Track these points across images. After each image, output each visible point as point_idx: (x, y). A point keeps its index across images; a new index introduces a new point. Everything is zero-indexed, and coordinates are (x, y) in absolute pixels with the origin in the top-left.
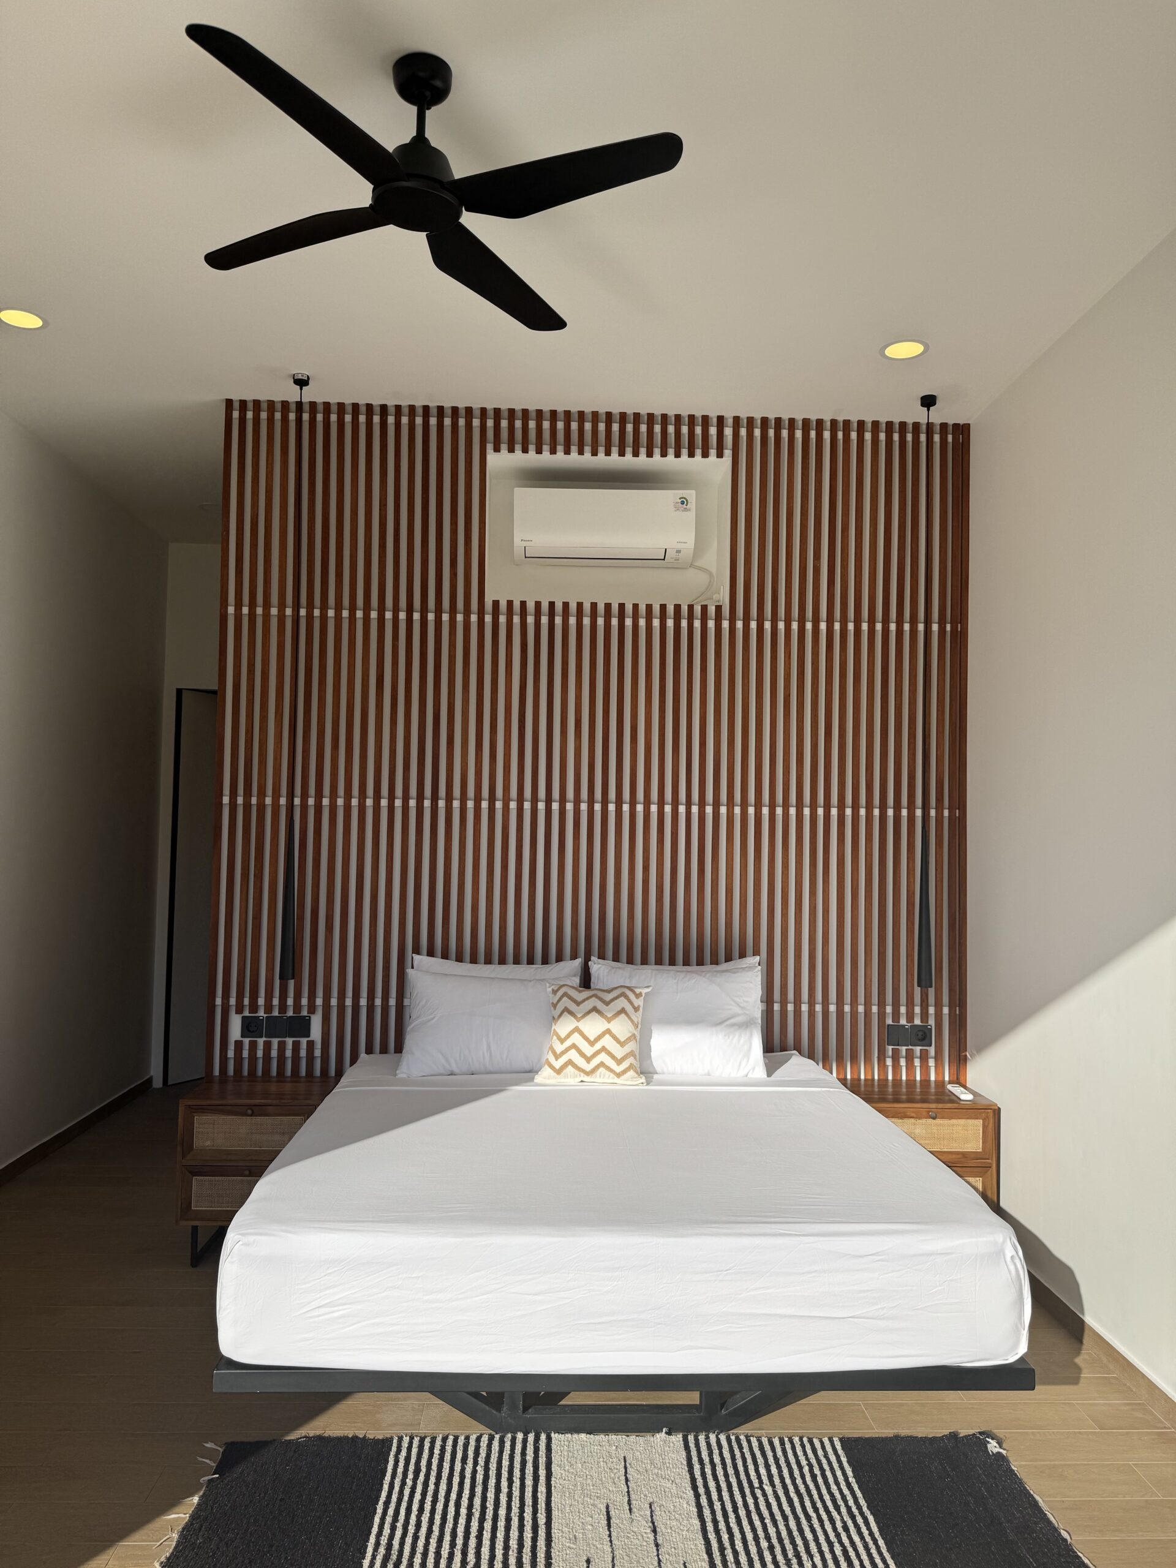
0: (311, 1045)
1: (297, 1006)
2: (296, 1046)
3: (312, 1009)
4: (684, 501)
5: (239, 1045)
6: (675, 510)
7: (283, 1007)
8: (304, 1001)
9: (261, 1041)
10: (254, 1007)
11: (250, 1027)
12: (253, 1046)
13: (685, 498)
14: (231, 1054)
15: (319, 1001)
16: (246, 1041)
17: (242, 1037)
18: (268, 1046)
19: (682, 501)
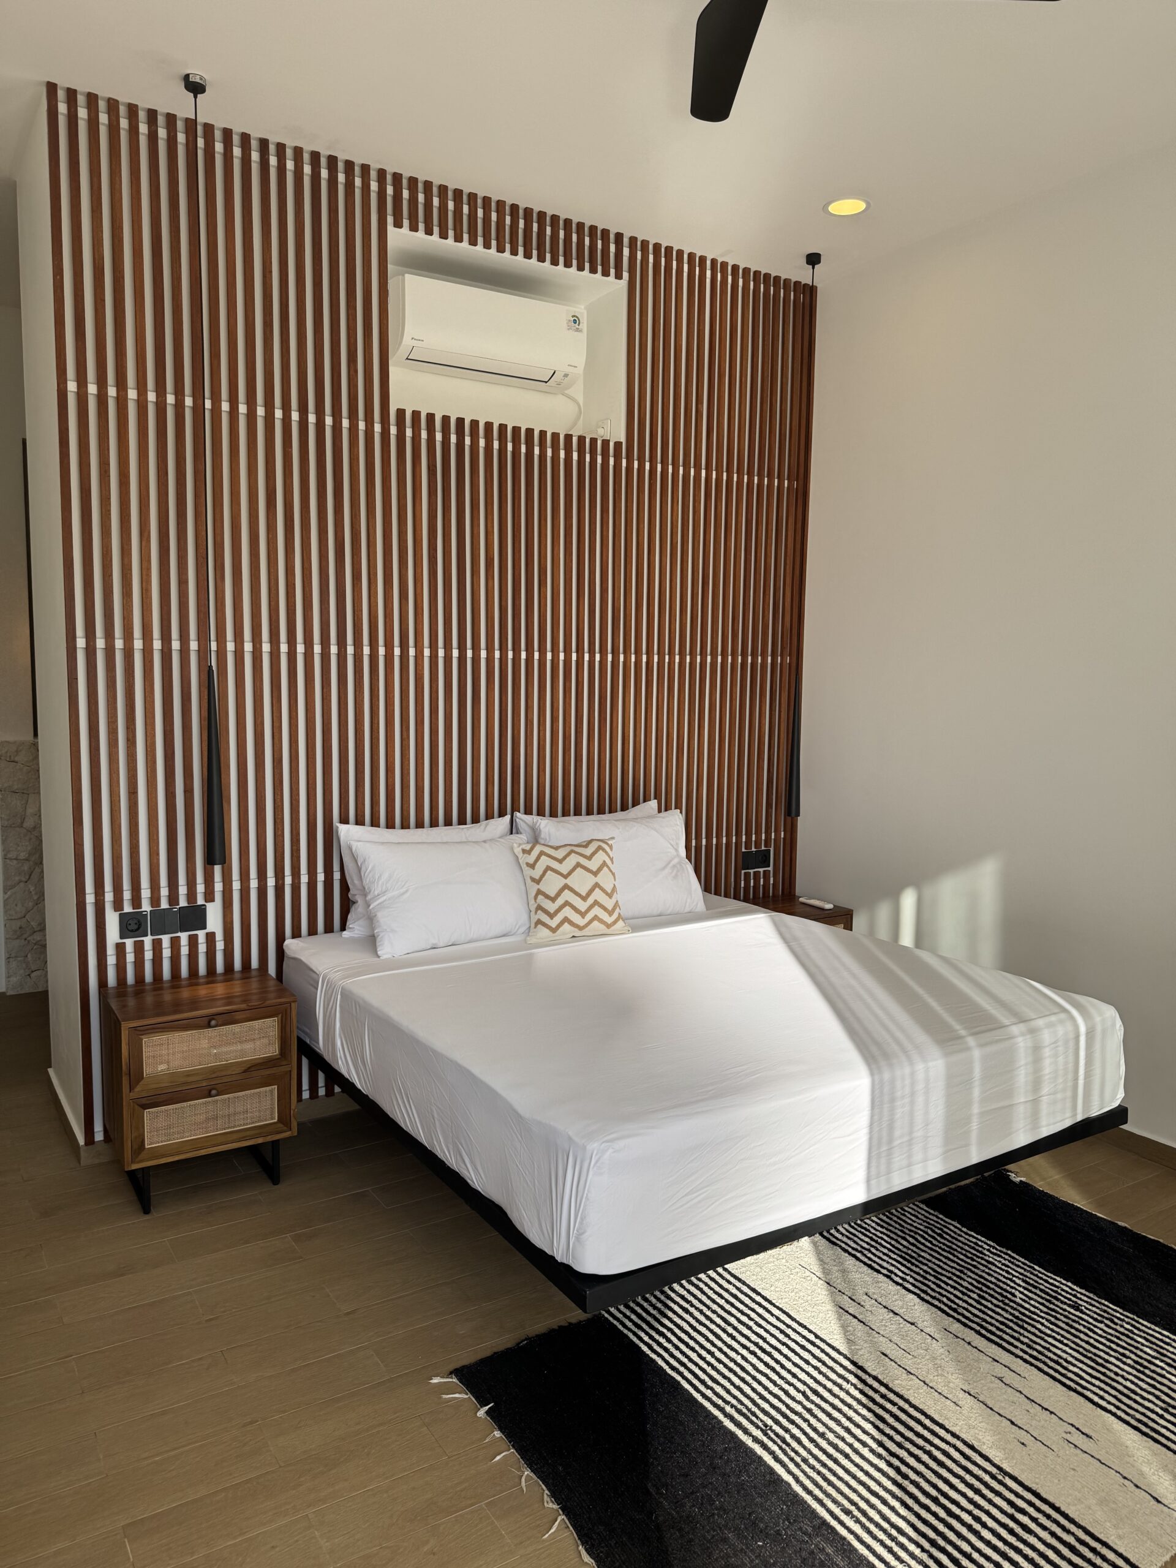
0: (211, 938)
1: (191, 894)
2: (193, 942)
3: (209, 896)
4: (576, 320)
5: (120, 948)
6: (568, 329)
7: (173, 898)
8: (200, 888)
9: (148, 941)
10: (136, 901)
11: (132, 926)
12: (139, 948)
13: (577, 317)
14: (111, 960)
15: (218, 887)
16: (129, 943)
17: (122, 937)
18: (157, 946)
19: (575, 320)
